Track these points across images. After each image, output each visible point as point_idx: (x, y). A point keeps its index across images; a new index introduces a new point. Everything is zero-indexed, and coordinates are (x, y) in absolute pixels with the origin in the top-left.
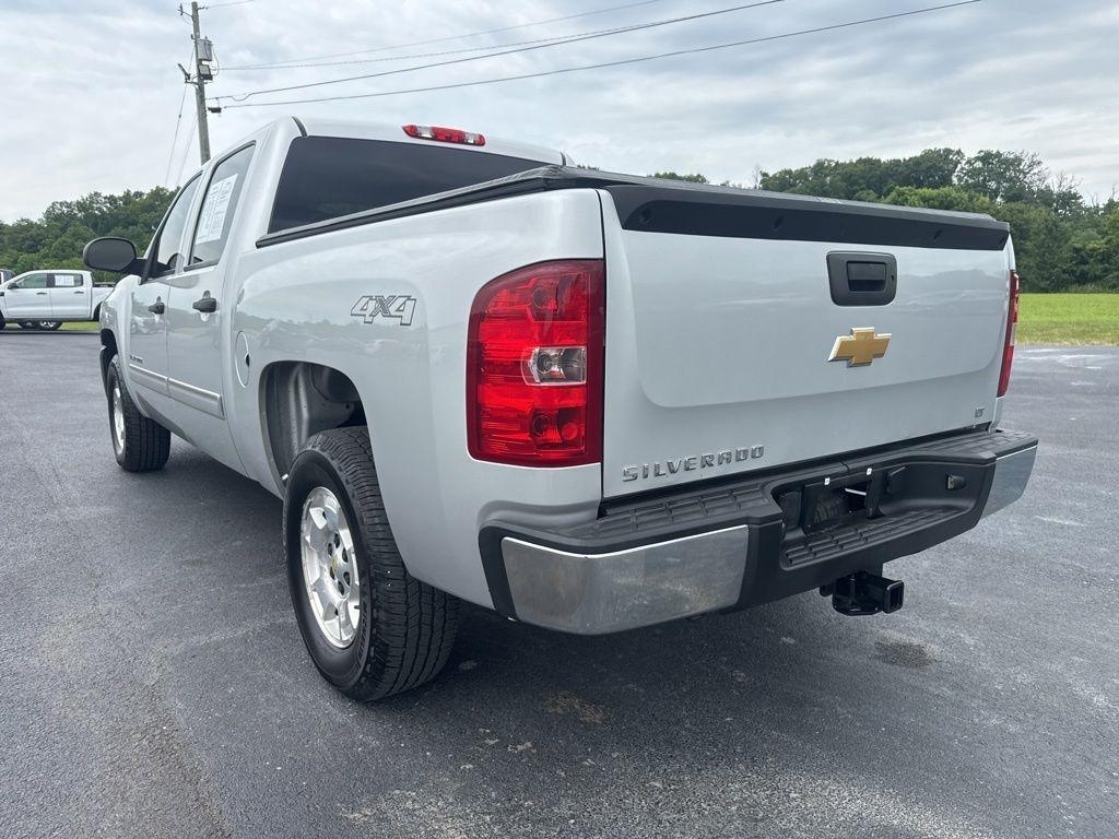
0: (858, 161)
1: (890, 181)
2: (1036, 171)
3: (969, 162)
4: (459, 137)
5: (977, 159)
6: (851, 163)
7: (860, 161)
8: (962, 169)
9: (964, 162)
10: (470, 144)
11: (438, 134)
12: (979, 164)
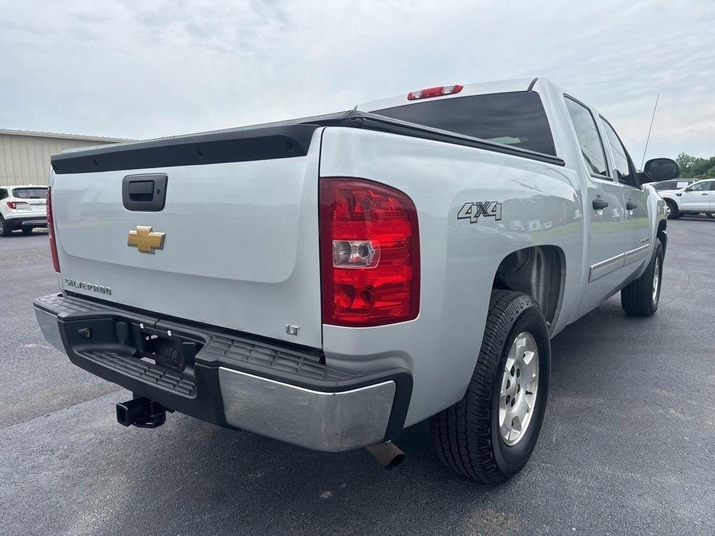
4: (439, 92)
10: (446, 94)
11: (425, 94)
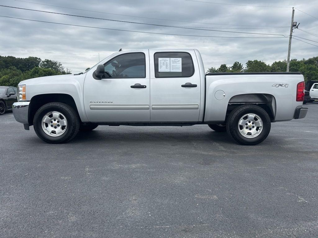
0: (8, 57)
1: (20, 64)
2: (61, 66)
3: (43, 62)
5: (45, 61)
6: (6, 57)
7: (9, 57)
8: (41, 63)
9: (41, 62)
12: (45, 63)
